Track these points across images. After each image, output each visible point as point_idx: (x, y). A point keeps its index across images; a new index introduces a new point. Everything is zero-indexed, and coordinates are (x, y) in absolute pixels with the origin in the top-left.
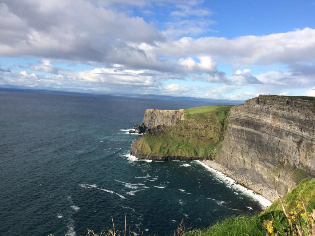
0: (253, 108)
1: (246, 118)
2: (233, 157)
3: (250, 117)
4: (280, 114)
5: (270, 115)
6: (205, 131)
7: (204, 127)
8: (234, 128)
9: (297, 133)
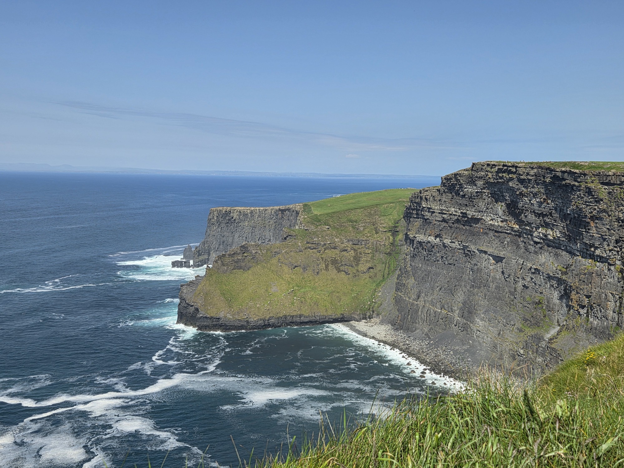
0: (461, 193)
1: (445, 216)
2: (420, 310)
3: (455, 215)
6: (352, 252)
7: (351, 243)
8: (421, 242)
9: (561, 244)
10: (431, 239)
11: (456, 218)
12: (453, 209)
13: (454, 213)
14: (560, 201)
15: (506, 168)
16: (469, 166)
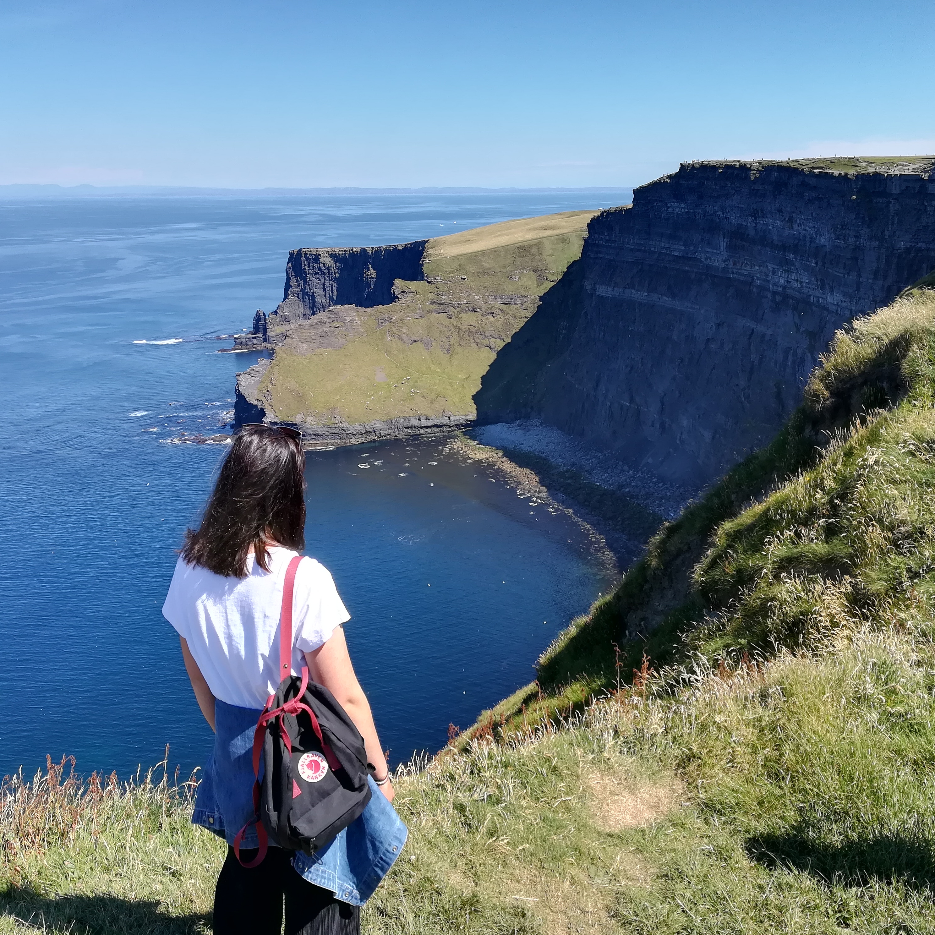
0: (663, 215)
1: (639, 254)
2: (600, 404)
3: (654, 252)
4: (752, 232)
5: (721, 238)
6: (501, 315)
7: (499, 301)
8: (602, 297)
9: (810, 295)
10: (617, 291)
11: (656, 256)
12: (651, 242)
13: (653, 249)
14: (810, 225)
15: (730, 171)
16: (677, 170)
